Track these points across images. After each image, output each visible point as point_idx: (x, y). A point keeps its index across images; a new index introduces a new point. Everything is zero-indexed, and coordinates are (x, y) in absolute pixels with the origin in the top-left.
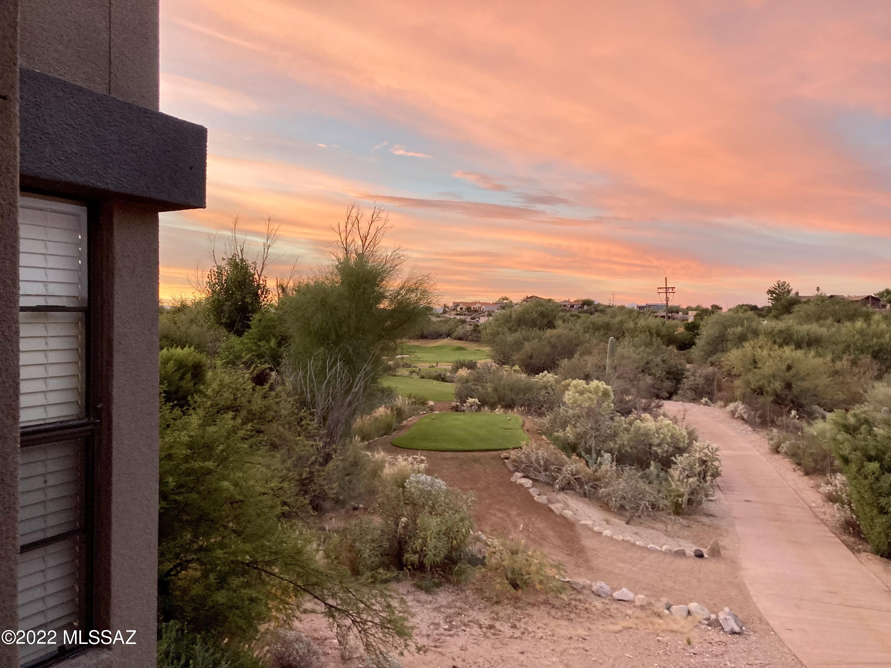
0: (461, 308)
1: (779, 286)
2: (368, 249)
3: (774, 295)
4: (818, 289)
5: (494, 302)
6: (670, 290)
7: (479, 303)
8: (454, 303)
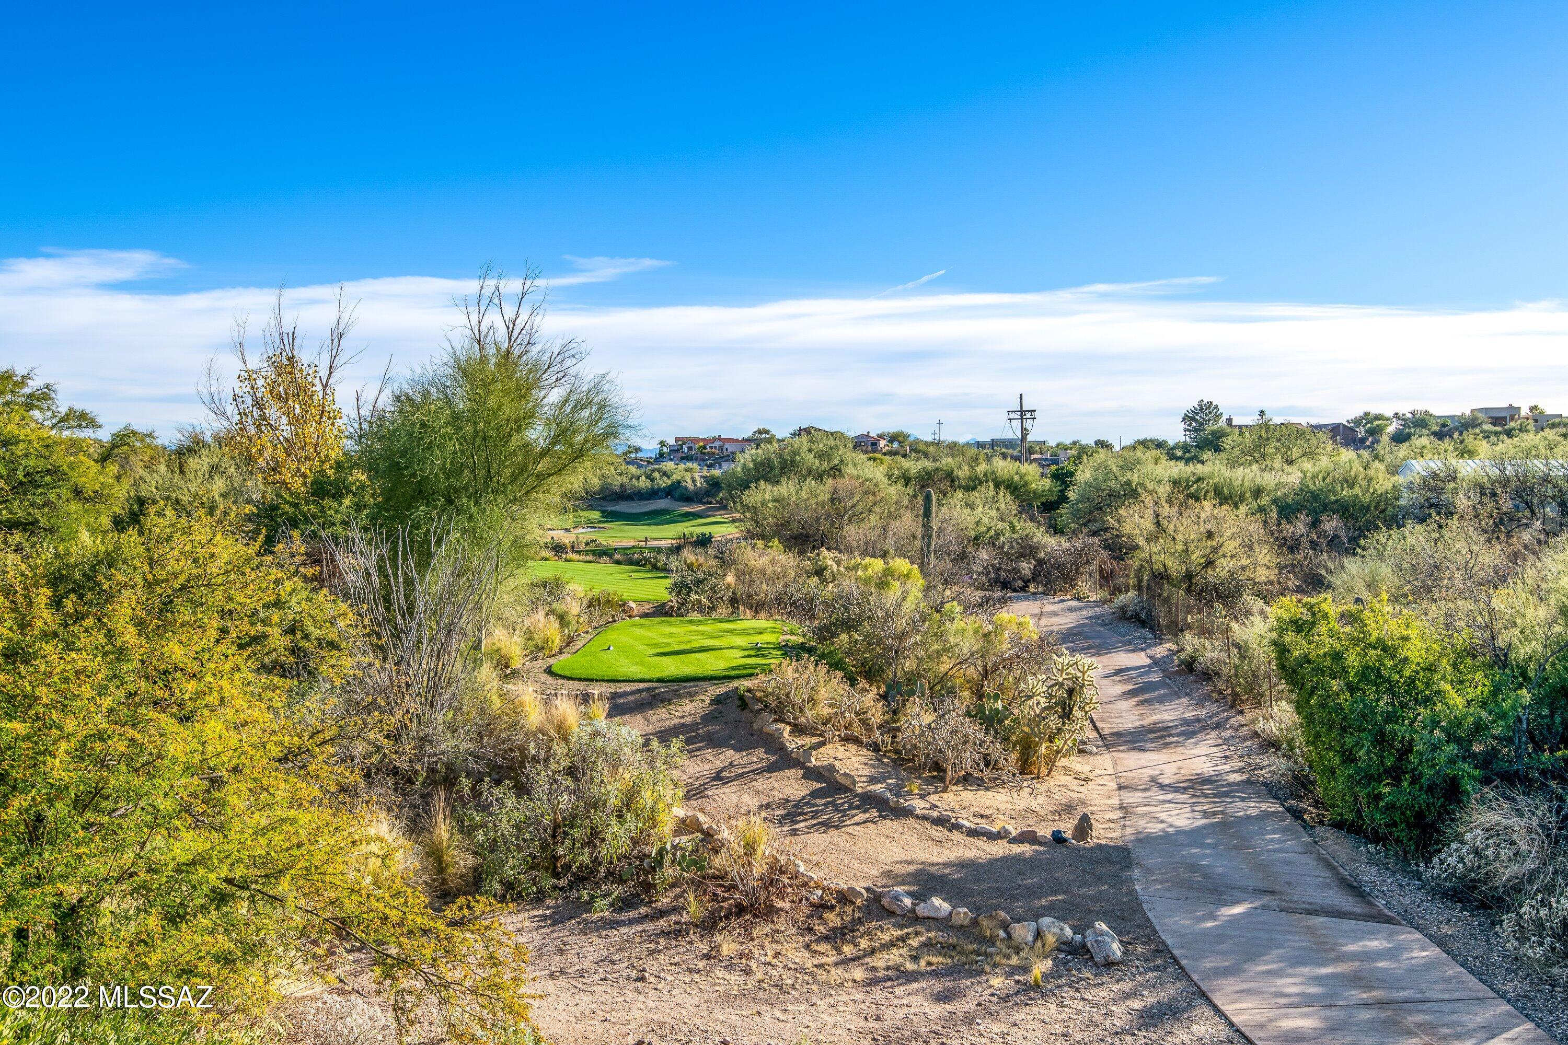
0: (690, 449)
1: (1201, 409)
2: (519, 341)
3: (1194, 424)
4: (1262, 413)
5: (746, 436)
6: (1028, 415)
7: (719, 438)
8: (677, 440)
